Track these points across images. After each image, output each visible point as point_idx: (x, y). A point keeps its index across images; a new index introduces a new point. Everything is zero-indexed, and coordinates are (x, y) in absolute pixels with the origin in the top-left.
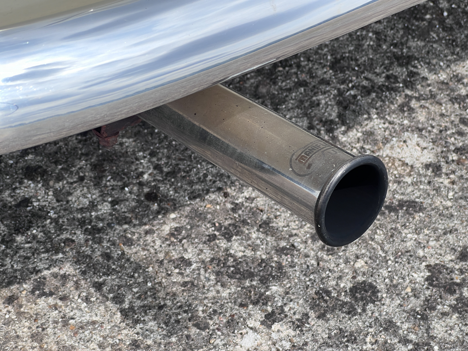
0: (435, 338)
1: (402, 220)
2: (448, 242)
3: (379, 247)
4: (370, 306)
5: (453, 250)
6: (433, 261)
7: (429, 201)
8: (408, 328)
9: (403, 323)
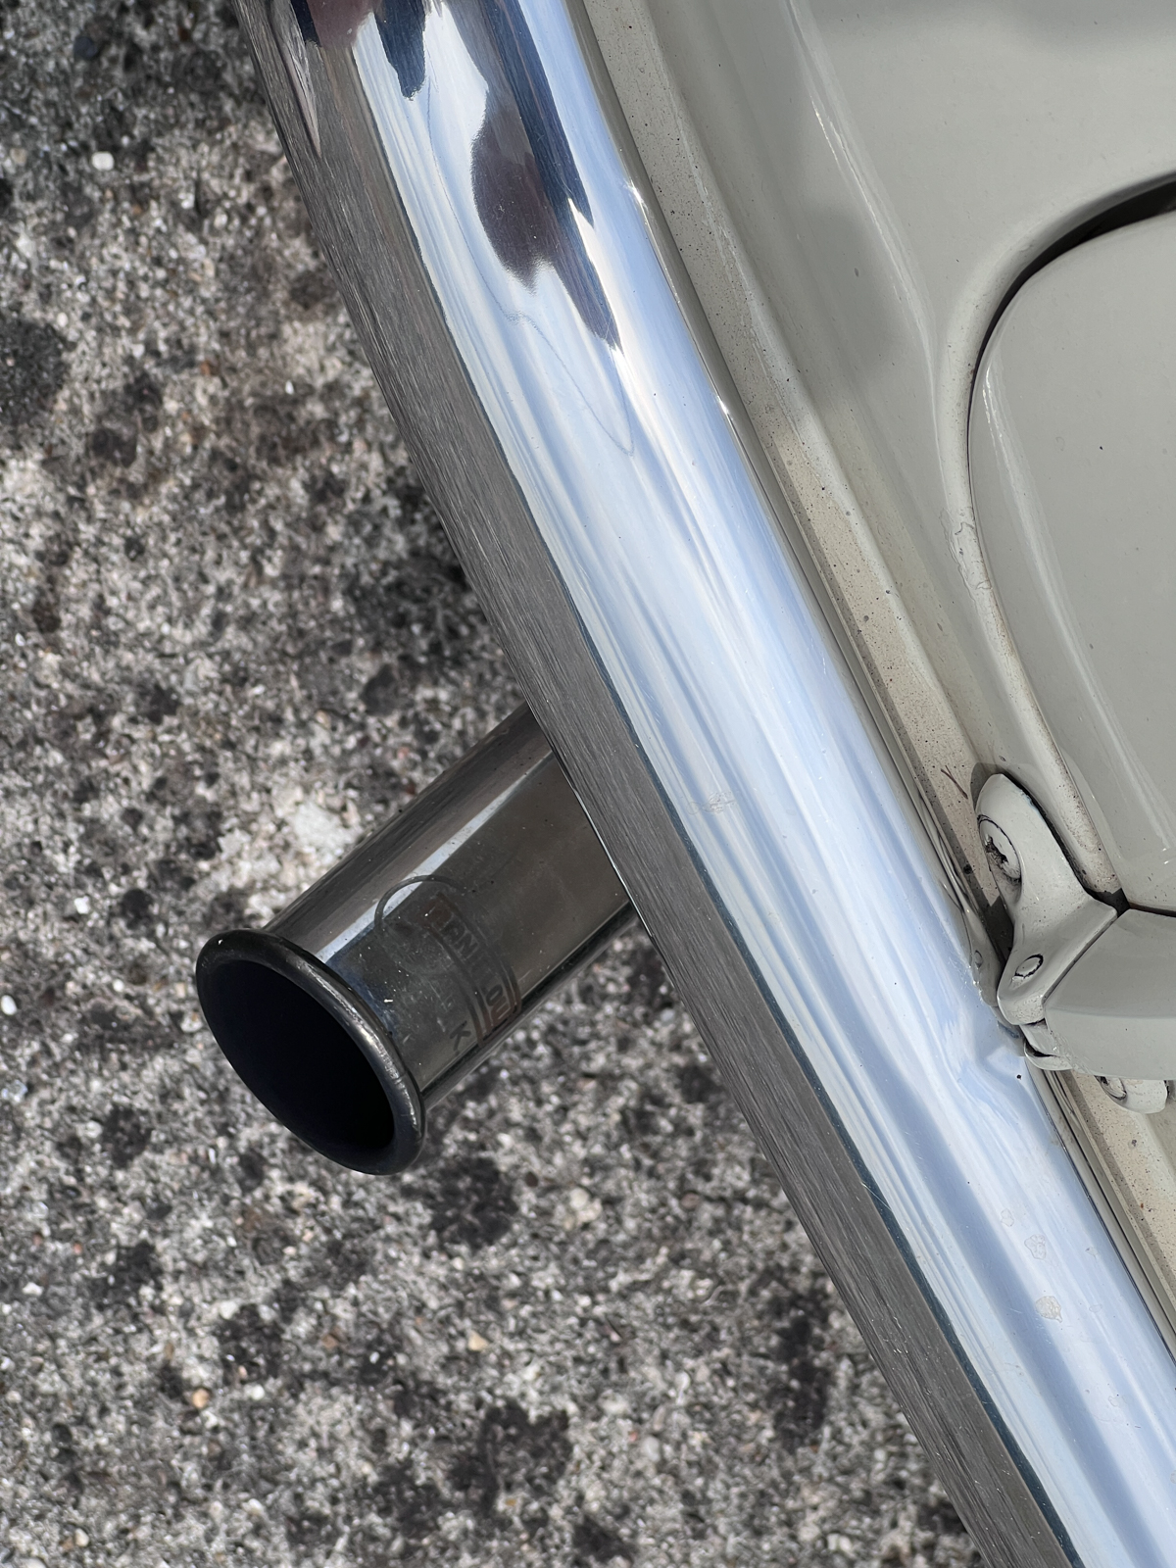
0: (295, 1396)
1: (747, 1365)
2: (652, 1502)
3: (644, 1277)
4: (422, 1214)
5: (624, 1512)
6: (581, 1437)
7: (819, 1470)
8: (335, 1318)
9: (355, 1303)
